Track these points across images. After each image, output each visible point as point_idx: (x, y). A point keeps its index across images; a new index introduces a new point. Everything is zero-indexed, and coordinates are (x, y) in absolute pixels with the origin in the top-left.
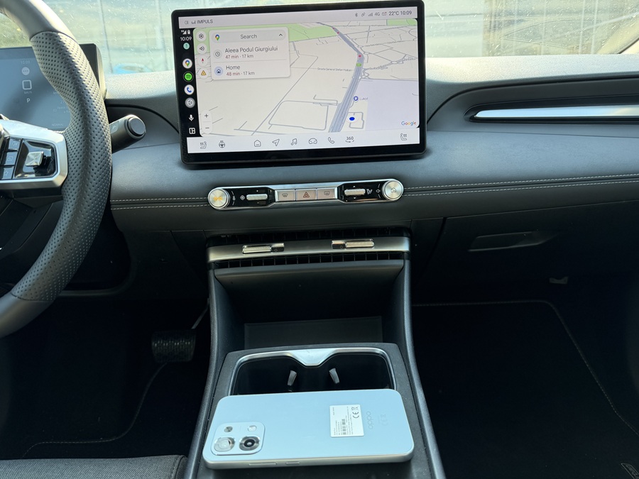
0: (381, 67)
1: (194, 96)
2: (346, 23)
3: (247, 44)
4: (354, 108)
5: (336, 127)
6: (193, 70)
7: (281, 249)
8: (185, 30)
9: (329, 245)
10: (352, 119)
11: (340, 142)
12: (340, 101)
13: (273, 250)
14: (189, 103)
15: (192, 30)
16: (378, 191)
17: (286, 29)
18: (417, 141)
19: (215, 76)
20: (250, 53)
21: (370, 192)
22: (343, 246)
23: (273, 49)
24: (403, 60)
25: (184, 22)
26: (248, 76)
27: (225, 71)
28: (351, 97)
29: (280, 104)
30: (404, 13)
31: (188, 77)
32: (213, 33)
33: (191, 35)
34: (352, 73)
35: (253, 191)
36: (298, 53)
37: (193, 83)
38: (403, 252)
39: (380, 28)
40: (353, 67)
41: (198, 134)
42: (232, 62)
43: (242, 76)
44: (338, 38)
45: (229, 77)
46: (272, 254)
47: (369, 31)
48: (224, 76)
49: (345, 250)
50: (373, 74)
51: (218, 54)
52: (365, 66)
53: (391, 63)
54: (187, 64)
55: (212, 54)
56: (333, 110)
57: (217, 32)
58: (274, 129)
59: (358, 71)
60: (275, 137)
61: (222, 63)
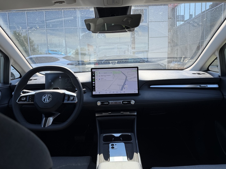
1: (95, 84)
2: (124, 71)
3: (105, 74)
4: (125, 86)
5: (122, 90)
7: (110, 114)
8: (93, 72)
9: (120, 113)
10: (125, 88)
11: (122, 92)
12: (122, 85)
13: (109, 114)
16: (130, 102)
17: (112, 72)
18: (137, 92)
19: (99, 80)
20: (105, 76)
21: (128, 102)
22: (123, 113)
23: (110, 75)
24: (134, 78)
25: (93, 70)
26: (105, 80)
27: (101, 79)
28: (124, 84)
29: (111, 85)
30: (134, 69)
31: (94, 80)
33: (95, 73)
35: (105, 102)
36: (114, 76)
38: (135, 115)
39: (130, 72)
40: (125, 79)
41: (95, 91)
44: (122, 73)
46: (109, 115)
47: (128, 72)
48: (100, 80)
49: (123, 114)
50: (129, 80)
51: (99, 76)
52: (127, 79)
53: (132, 78)
54: (93, 78)
56: (121, 87)
57: (99, 72)
58: (110, 90)
59: (126, 79)
60: (110, 91)
61: (100, 78)
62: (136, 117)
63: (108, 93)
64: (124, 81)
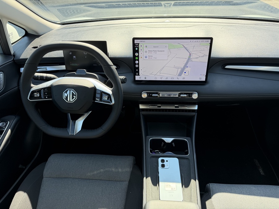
0: (197, 58)
1: (138, 64)
2: (187, 44)
3: (155, 49)
4: (186, 69)
5: (180, 75)
6: (138, 56)
7: (160, 106)
8: (136, 44)
9: (174, 106)
10: (185, 73)
11: (181, 79)
12: (182, 67)
14: (137, 66)
15: (138, 44)
16: (191, 95)
17: (168, 45)
18: (204, 80)
19: (145, 58)
20: (156, 52)
21: (188, 95)
22: (178, 107)
23: (163, 51)
24: (203, 56)
25: (136, 41)
26: (155, 59)
27: (148, 57)
28: (186, 66)
29: (163, 67)
30: (206, 41)
31: (137, 58)
32: (145, 45)
34: (187, 59)
35: (154, 93)
36: (171, 53)
37: (138, 60)
38: (195, 110)
39: (198, 46)
40: (187, 58)
41: (139, 75)
42: (150, 55)
43: (153, 59)
44: (184, 48)
45: (149, 59)
46: (157, 108)
47: (194, 47)
48: (147, 58)
50: (193, 60)
51: (146, 52)
52: (191, 57)
53: (200, 57)
54: (136, 54)
55: (144, 52)
56: (180, 70)
57: (146, 45)
58: (161, 74)
59: (189, 59)
60: (161, 77)
61: (147, 54)
62: (196, 113)
63: (159, 79)
64: (186, 61)
